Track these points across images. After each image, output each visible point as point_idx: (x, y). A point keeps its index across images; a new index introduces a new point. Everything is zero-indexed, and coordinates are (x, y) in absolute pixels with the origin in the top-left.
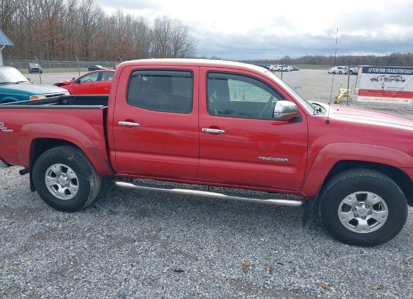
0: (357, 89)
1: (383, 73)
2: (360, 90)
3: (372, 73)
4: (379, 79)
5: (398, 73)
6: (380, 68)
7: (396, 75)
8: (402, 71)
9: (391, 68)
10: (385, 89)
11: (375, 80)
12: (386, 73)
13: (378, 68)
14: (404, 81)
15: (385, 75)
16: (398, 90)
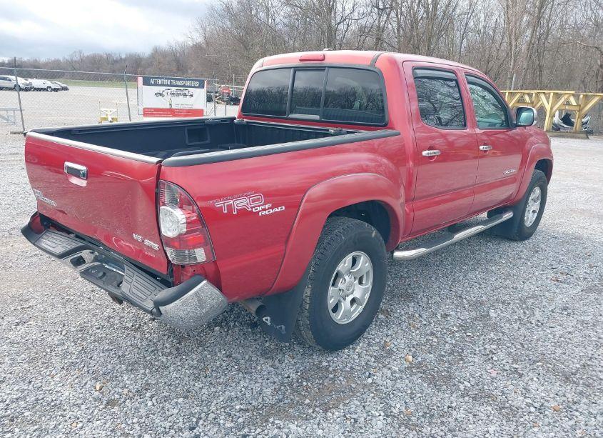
0: (141, 109)
1: (168, 85)
2: (144, 109)
3: (155, 85)
4: (164, 93)
5: (184, 86)
6: (163, 78)
7: (182, 89)
8: (188, 83)
9: (176, 79)
10: (174, 107)
11: (161, 94)
12: (172, 85)
13: (160, 78)
14: (192, 96)
15: (170, 88)
16: (187, 107)
